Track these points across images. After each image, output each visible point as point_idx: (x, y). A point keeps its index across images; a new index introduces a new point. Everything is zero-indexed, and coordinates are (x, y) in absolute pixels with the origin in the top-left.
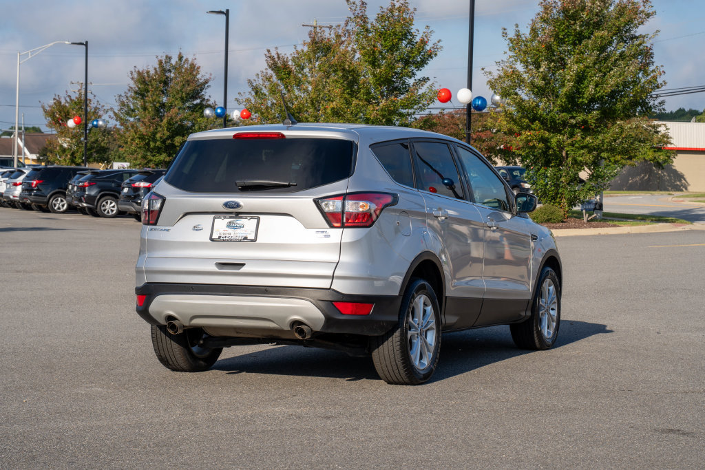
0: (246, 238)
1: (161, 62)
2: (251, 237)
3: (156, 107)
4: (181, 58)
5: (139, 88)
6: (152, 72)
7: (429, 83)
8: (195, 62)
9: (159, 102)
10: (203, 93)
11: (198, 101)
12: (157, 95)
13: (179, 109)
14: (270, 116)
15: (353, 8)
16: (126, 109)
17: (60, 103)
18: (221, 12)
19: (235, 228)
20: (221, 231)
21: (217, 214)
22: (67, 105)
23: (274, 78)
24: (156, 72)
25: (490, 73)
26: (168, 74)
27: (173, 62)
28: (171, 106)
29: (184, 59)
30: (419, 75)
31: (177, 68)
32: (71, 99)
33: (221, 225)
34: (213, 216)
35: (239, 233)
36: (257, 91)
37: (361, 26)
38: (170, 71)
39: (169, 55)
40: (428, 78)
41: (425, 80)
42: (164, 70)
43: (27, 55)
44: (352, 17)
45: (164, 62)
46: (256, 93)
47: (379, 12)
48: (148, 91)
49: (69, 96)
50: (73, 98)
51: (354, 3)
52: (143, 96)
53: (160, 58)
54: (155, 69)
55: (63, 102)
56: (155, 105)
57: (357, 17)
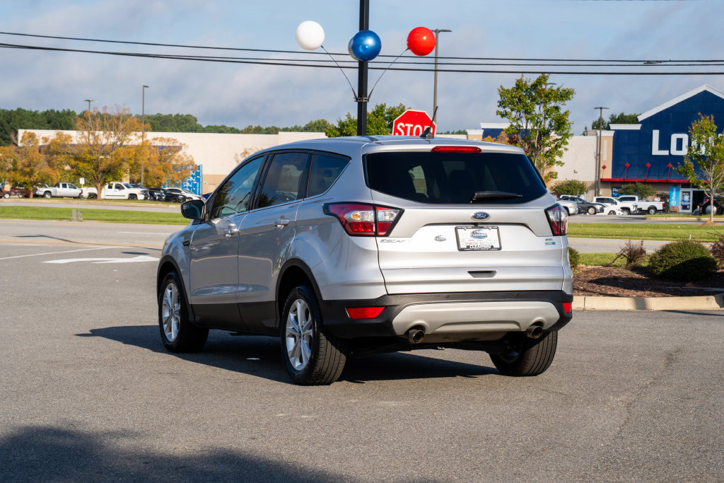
0: (492, 247)
2: (497, 246)
19: (480, 237)
20: (467, 241)
21: (459, 224)
33: (466, 235)
34: (455, 226)
35: (485, 243)
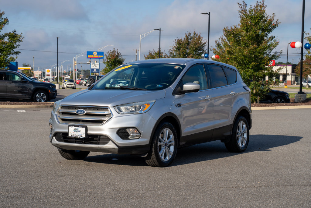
1: (186, 36)
3: (184, 54)
4: (195, 34)
5: (178, 47)
6: (183, 40)
7: (274, 39)
8: (200, 35)
9: (185, 52)
10: (204, 48)
11: (202, 51)
12: (184, 49)
13: (193, 55)
14: (223, 56)
15: (241, 7)
16: (172, 55)
17: (151, 54)
18: (207, 14)
22: (154, 55)
23: (226, 41)
24: (185, 40)
25: (308, 34)
26: (189, 40)
27: (192, 35)
28: (190, 54)
29: (196, 34)
30: (270, 35)
31: (193, 38)
32: (155, 52)
36: (219, 45)
37: (244, 14)
38: (190, 39)
39: (190, 33)
40: (274, 37)
41: (272, 38)
42: (188, 39)
43: (144, 35)
44: (240, 11)
45: (188, 35)
46: (218, 46)
47: (250, 8)
48: (181, 48)
49: (154, 51)
50: (156, 52)
51: (241, 4)
52: (179, 50)
53: (186, 34)
54: (184, 38)
55: (152, 53)
56: (184, 53)
57: (242, 10)
